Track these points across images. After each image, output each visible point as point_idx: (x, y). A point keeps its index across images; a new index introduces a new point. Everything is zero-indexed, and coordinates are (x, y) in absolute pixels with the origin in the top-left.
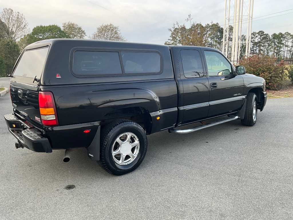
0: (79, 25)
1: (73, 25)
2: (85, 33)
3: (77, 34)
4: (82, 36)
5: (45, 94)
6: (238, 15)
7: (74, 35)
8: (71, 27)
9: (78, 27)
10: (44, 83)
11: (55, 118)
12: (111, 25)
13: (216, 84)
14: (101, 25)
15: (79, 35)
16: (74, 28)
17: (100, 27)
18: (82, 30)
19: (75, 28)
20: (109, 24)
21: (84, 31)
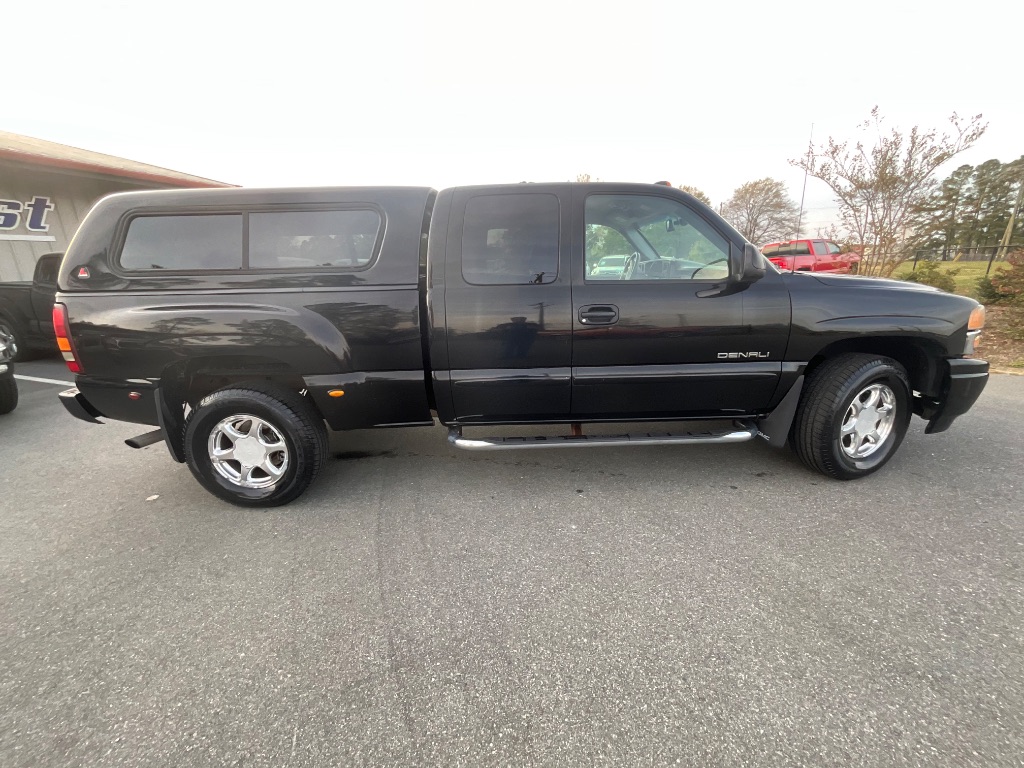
13: (610, 310)
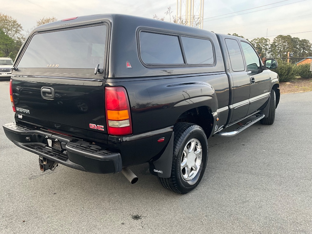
0: (14, 18)
1: (6, 17)
2: (21, 27)
3: (12, 28)
4: (18, 30)
5: (116, 90)
6: (189, 14)
7: (8, 29)
8: (3, 19)
9: (12, 19)
10: (114, 75)
11: (129, 125)
12: (54, 19)
14: (42, 19)
15: (14, 29)
16: (7, 20)
17: (40, 21)
18: (17, 24)
19: (9, 21)
20: (51, 18)
21: (20, 25)
